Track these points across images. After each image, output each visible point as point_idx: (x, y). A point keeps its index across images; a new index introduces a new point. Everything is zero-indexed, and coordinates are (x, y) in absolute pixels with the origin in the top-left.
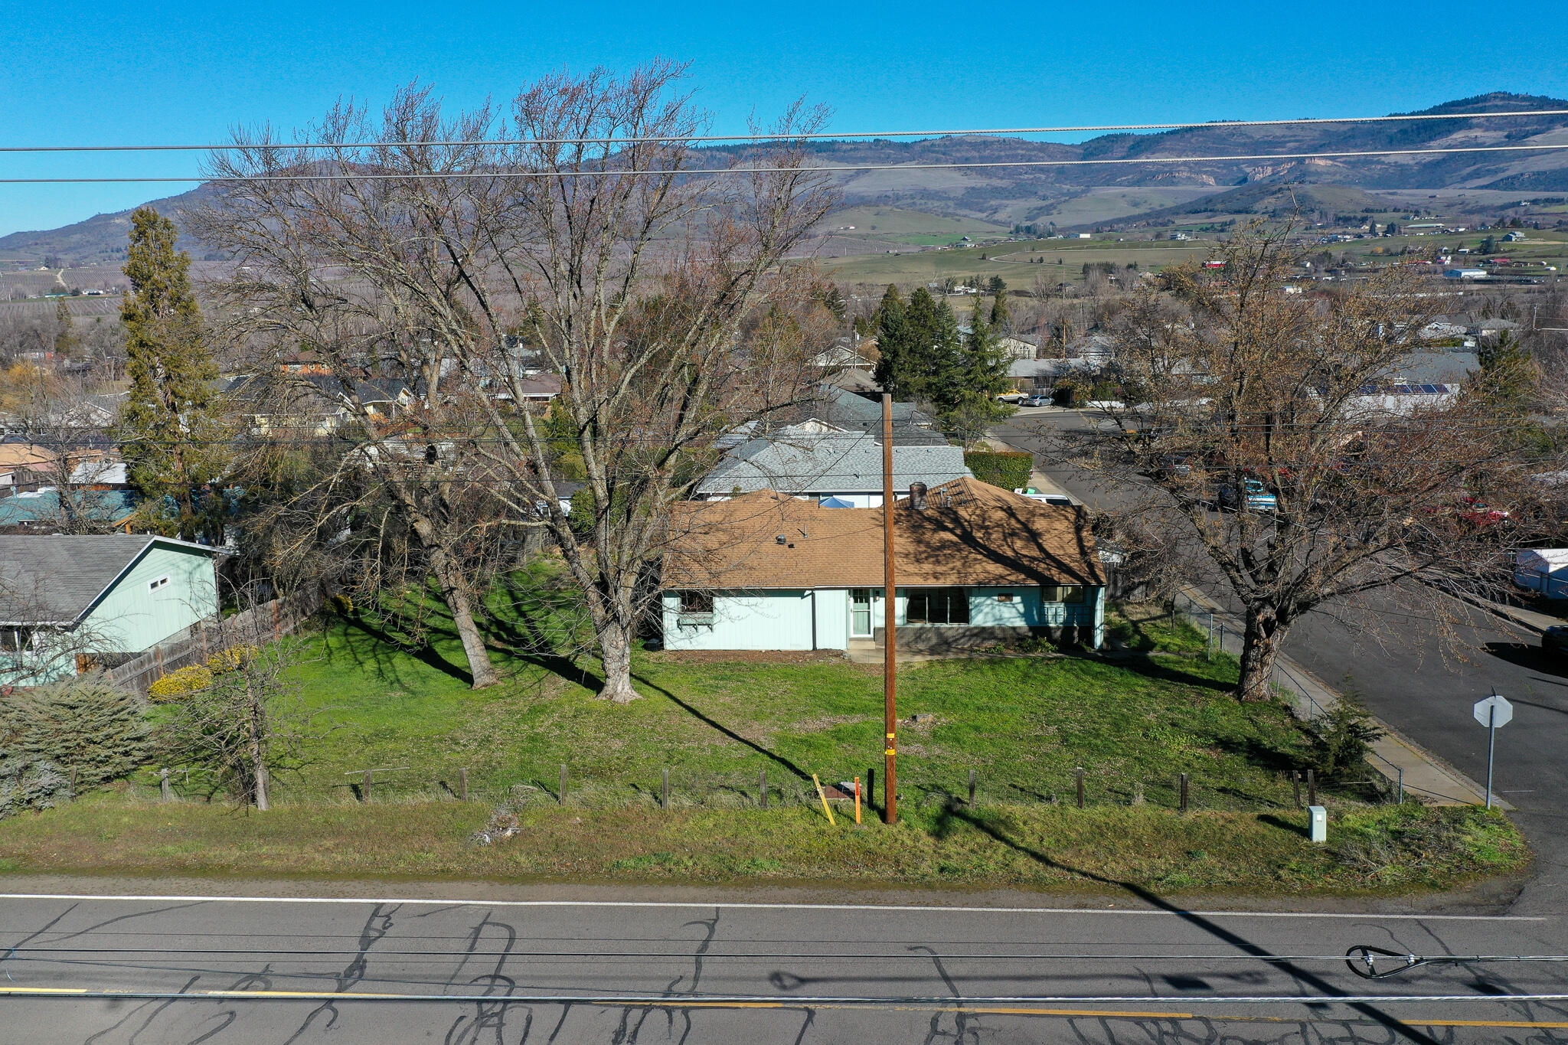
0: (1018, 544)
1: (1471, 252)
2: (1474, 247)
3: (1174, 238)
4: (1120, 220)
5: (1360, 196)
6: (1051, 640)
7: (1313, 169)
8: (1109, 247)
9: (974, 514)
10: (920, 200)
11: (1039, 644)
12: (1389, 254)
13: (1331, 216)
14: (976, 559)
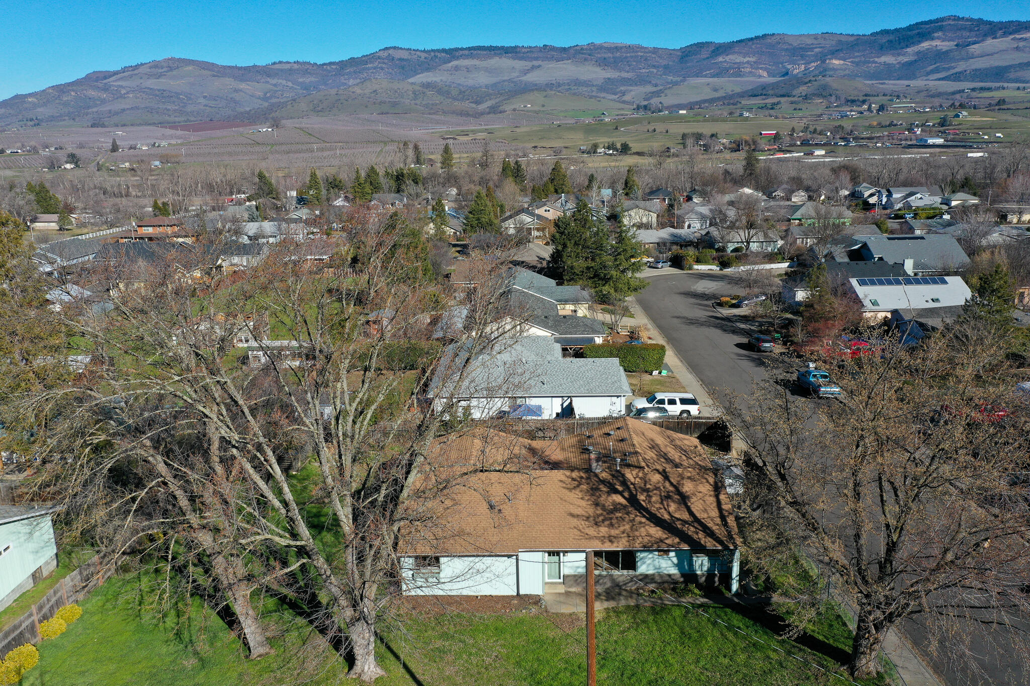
0: (673, 507)
1: (934, 125)
2: (935, 122)
3: (741, 115)
4: (705, 101)
5: (863, 85)
6: (699, 586)
7: (831, 66)
8: (698, 121)
9: (637, 476)
10: (574, 86)
11: (690, 591)
12: (881, 126)
13: (843, 99)
14: (641, 523)
